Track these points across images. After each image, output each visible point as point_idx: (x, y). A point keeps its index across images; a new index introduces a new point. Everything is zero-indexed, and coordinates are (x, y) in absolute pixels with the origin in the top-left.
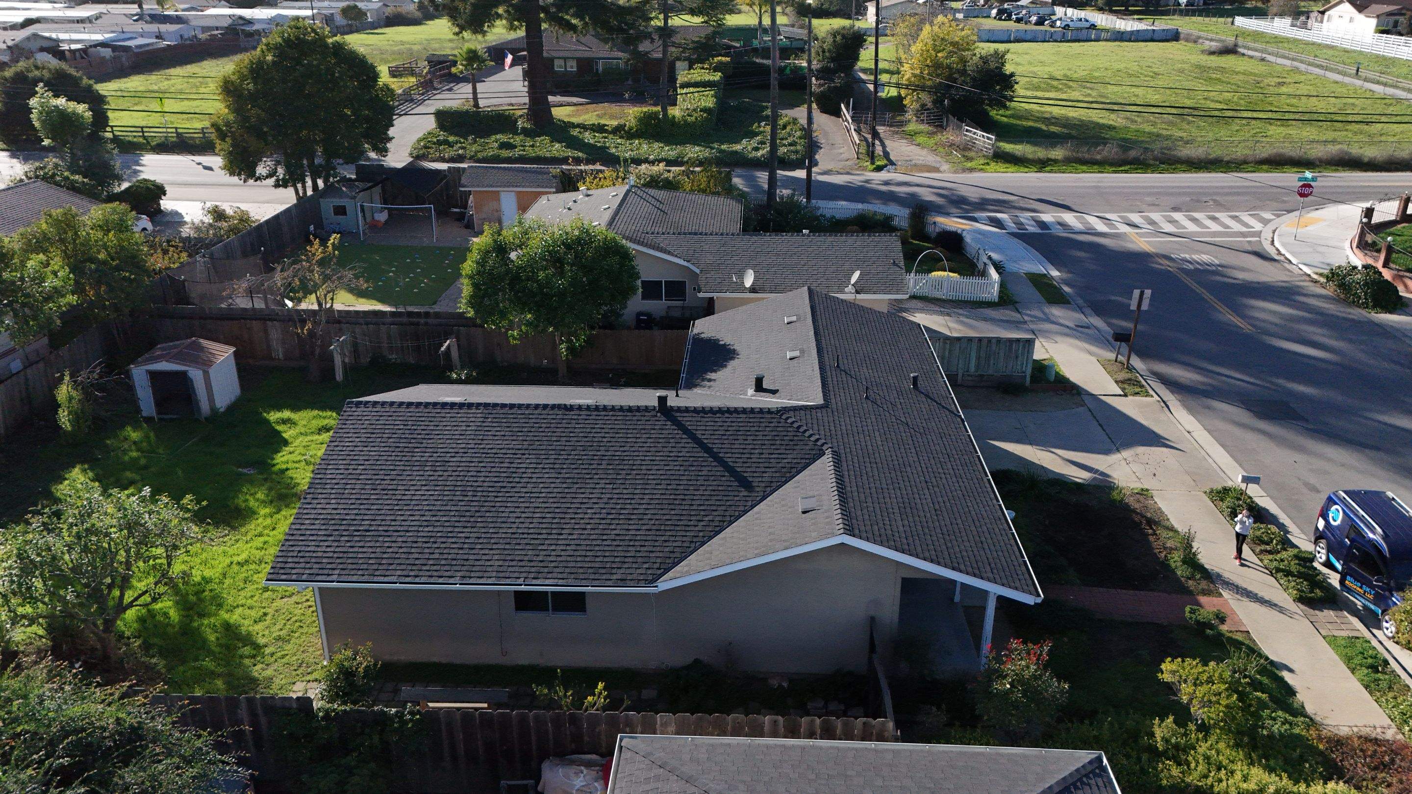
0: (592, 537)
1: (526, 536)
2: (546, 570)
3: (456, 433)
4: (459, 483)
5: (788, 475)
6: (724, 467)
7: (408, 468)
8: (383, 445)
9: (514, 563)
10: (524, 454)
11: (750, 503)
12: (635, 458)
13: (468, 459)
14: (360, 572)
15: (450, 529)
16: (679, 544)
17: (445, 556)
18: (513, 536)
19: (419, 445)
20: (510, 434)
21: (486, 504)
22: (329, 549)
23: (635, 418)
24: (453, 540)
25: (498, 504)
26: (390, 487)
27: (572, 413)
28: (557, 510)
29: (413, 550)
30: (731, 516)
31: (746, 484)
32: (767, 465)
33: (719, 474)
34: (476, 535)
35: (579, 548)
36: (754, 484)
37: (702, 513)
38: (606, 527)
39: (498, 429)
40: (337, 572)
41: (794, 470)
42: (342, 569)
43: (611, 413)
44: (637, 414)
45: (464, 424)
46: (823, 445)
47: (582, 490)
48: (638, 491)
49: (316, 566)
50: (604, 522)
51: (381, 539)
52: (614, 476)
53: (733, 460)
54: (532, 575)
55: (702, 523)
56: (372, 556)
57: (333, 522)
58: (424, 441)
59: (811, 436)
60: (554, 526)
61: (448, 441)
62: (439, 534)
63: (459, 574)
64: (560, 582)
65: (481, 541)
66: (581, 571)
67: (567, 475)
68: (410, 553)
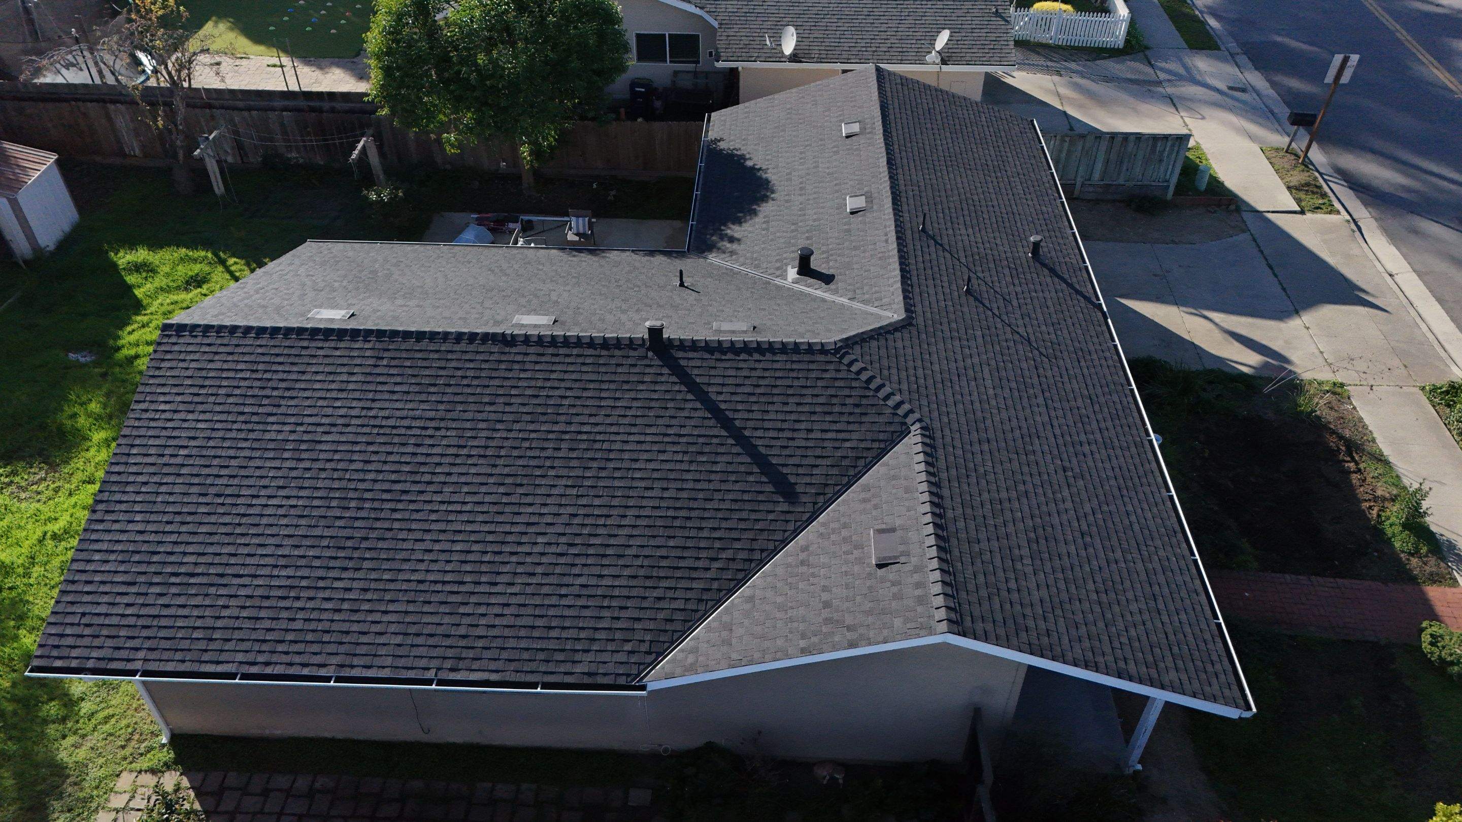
0: (545, 590)
1: (439, 587)
2: (471, 654)
3: (333, 386)
4: (336, 485)
5: (851, 472)
6: (750, 455)
7: (257, 454)
8: (218, 408)
9: (420, 641)
10: (438, 429)
11: (791, 526)
12: (613, 438)
13: (351, 438)
14: (179, 656)
15: (321, 573)
16: (679, 604)
17: (313, 626)
18: (421, 587)
19: (275, 410)
20: (417, 389)
21: (378, 525)
22: (129, 611)
23: (613, 361)
24: (327, 594)
25: (396, 525)
26: (228, 491)
27: (514, 350)
28: (490, 538)
29: (263, 614)
30: (762, 551)
31: (787, 491)
32: (818, 452)
33: (742, 469)
34: (361, 584)
35: (523, 611)
36: (799, 489)
37: (717, 545)
38: (566, 570)
39: (399, 380)
40: (141, 654)
41: (861, 463)
42: (149, 649)
43: (575, 351)
44: (617, 353)
45: (345, 370)
46: (906, 415)
47: (529, 500)
48: (615, 502)
49: (109, 643)
50: (562, 560)
51: (212, 590)
52: (579, 473)
53: (767, 442)
54: (448, 664)
55: (716, 565)
56: (199, 623)
57: (136, 558)
58: (283, 402)
59: (887, 398)
60: (484, 568)
61: (321, 403)
62: (304, 583)
63: (335, 660)
64: (494, 677)
65: (369, 596)
66: (526, 655)
67: (506, 470)
68: (258, 619)
